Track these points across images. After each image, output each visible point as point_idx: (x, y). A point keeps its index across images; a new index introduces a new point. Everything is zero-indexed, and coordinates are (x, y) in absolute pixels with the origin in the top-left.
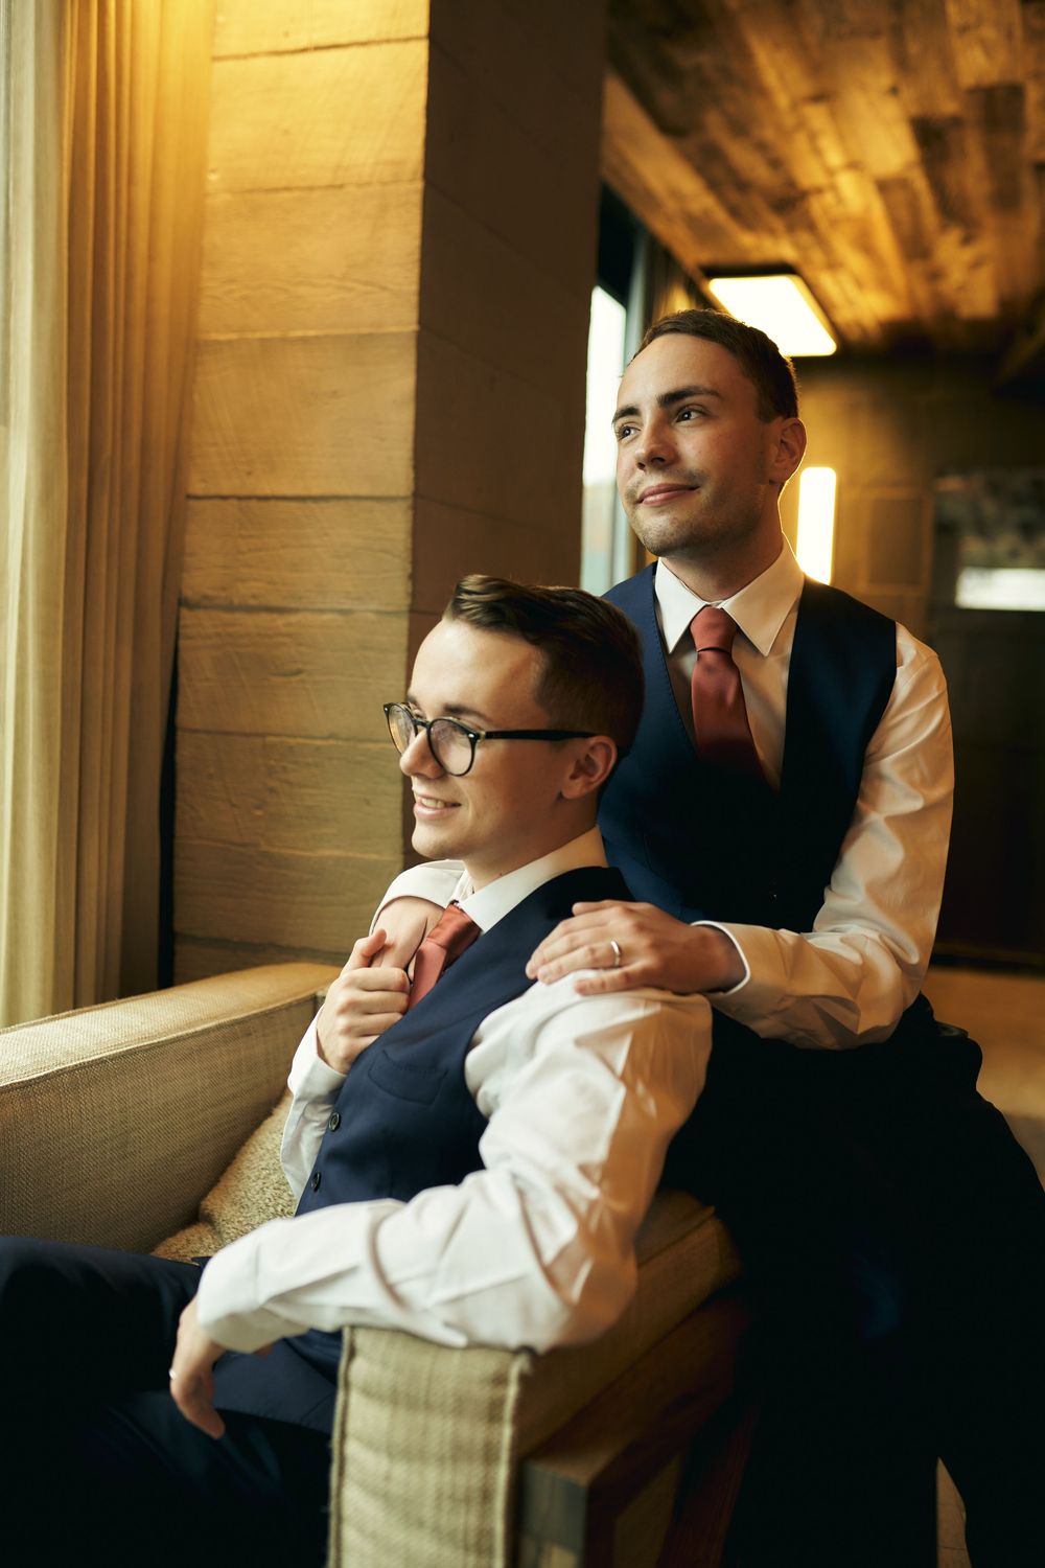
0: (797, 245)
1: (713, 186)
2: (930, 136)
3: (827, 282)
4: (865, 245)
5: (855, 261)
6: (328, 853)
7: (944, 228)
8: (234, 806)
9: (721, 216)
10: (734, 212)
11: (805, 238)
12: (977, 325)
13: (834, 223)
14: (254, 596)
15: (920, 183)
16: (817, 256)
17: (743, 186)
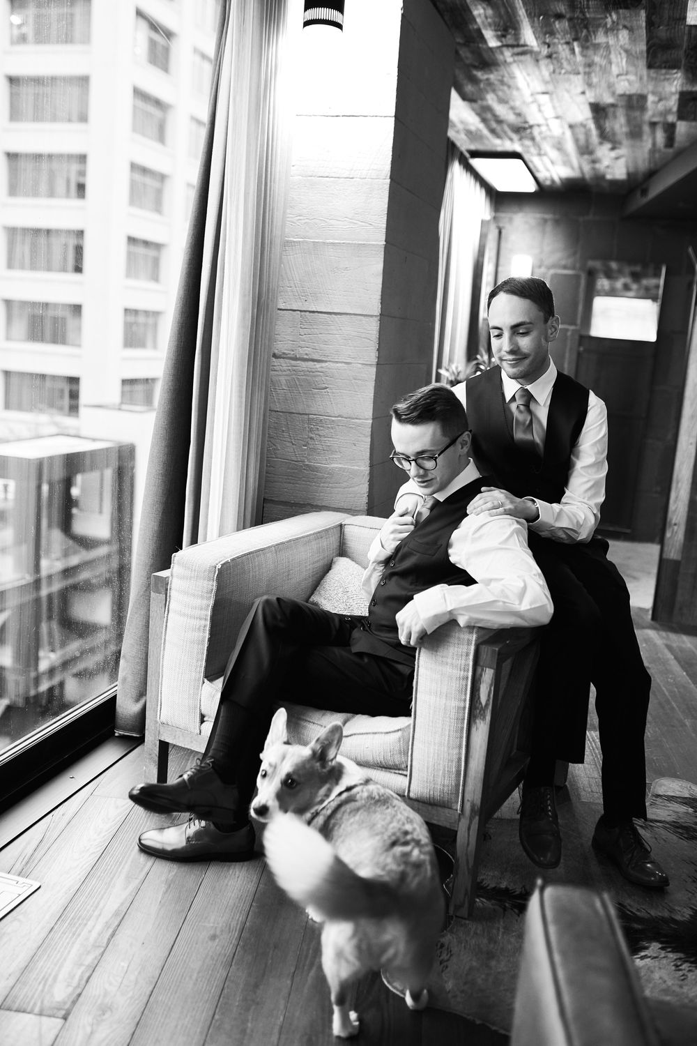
0: (522, 145)
1: (484, 120)
2: (598, 110)
3: (536, 161)
4: (559, 147)
5: (554, 154)
6: (336, 465)
7: (601, 143)
8: (293, 444)
9: (486, 132)
10: (493, 131)
11: (528, 143)
12: (614, 183)
13: (544, 138)
14: (306, 354)
15: (591, 125)
16: (533, 150)
17: (500, 122)
